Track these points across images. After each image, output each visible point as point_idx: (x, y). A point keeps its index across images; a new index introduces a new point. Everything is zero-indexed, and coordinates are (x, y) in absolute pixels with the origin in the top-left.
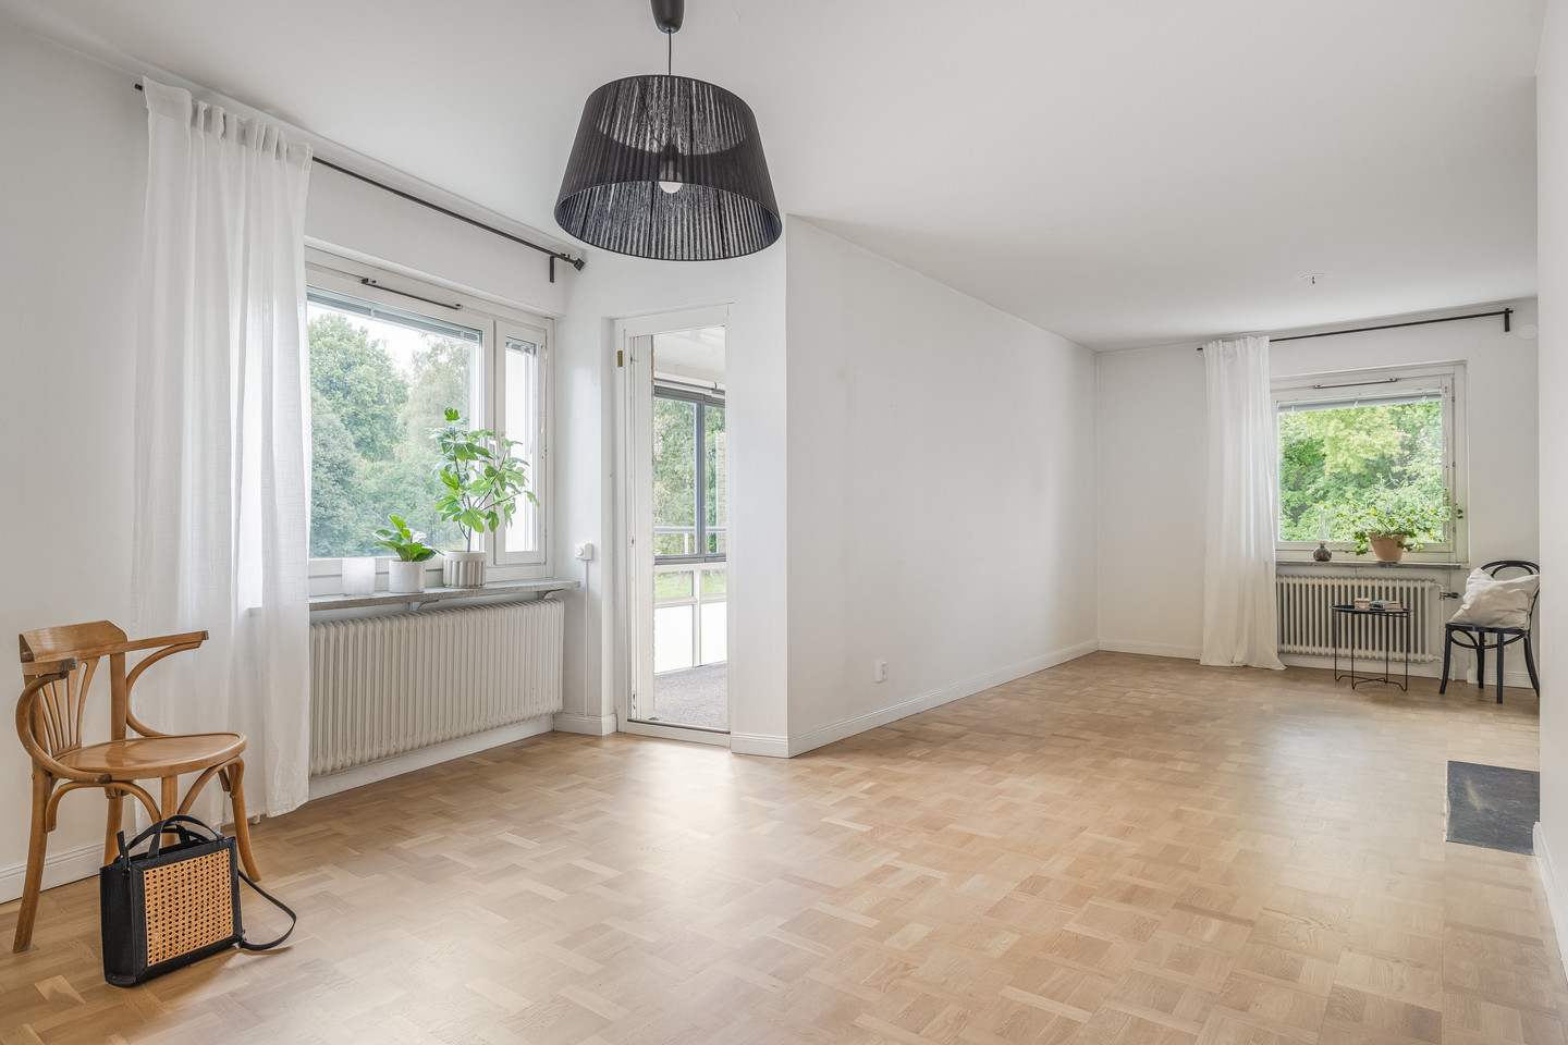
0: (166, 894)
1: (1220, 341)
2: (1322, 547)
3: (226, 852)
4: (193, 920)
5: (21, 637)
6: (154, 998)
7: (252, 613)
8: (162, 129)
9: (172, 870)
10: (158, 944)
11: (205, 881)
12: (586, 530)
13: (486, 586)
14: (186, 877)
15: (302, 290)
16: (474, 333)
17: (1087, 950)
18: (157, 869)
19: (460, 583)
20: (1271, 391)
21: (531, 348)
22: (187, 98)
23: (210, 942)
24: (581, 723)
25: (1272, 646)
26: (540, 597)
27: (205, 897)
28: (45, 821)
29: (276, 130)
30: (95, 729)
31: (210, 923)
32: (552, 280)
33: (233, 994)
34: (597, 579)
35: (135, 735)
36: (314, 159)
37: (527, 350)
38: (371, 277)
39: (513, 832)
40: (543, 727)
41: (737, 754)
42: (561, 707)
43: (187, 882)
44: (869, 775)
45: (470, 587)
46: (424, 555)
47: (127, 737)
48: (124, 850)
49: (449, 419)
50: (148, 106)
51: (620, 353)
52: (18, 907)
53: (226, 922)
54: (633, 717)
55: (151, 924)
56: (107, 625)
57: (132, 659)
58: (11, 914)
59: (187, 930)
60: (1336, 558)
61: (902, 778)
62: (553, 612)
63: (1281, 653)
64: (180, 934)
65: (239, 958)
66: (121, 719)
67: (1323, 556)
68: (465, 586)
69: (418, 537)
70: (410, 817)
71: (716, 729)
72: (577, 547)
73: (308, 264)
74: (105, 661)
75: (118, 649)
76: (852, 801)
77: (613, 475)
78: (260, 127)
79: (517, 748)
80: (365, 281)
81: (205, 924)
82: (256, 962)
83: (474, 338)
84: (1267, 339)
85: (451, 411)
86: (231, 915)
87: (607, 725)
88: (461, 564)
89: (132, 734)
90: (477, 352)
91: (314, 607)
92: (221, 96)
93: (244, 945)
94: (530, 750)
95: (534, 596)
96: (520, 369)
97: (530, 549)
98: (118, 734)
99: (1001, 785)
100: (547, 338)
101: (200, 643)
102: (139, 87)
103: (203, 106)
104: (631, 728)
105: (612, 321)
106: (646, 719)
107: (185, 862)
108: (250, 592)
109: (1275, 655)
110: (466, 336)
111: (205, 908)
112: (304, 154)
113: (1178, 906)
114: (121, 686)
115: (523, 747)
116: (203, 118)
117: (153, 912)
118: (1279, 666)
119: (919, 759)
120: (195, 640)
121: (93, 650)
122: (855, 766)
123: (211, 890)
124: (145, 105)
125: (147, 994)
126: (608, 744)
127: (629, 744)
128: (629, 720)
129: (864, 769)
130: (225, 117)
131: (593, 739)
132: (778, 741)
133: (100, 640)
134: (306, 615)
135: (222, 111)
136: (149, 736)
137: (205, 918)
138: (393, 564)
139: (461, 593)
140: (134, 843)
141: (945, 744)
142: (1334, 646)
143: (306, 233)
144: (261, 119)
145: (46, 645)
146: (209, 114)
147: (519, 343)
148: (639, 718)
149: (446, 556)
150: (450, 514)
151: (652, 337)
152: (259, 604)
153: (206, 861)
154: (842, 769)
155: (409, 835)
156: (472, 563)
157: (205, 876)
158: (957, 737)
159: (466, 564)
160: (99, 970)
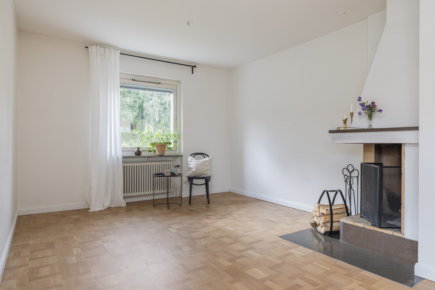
1: (98, 46)
2: (138, 149)
20: (120, 78)
25: (121, 194)
60: (143, 154)
63: (124, 197)
67: (138, 153)
84: (119, 52)
109: (122, 198)
118: (123, 203)
142: (153, 190)
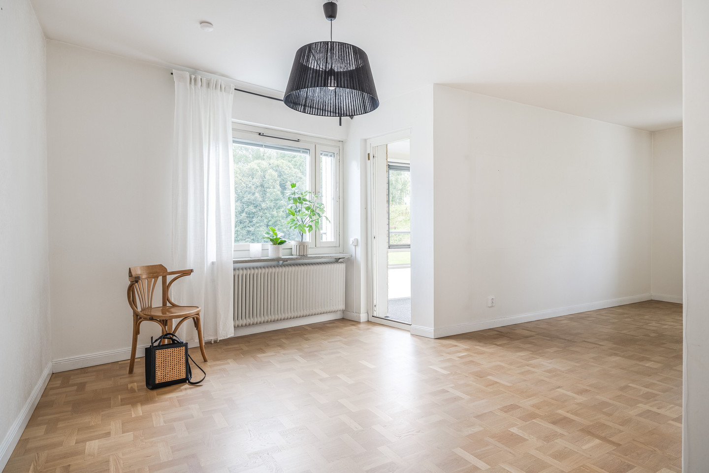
0: (163, 359)
3: (184, 348)
4: (171, 370)
5: (130, 268)
6: (156, 394)
7: (213, 263)
8: (180, 87)
9: (165, 351)
10: (160, 377)
11: (176, 357)
12: (355, 232)
13: (309, 256)
14: (169, 354)
15: (230, 139)
16: (306, 151)
17: (512, 440)
18: (160, 350)
19: (298, 254)
21: (333, 155)
22: (187, 75)
23: (177, 379)
24: (352, 316)
26: (337, 261)
27: (176, 362)
28: (137, 332)
29: (220, 81)
30: (157, 302)
31: (177, 372)
32: (340, 125)
33: (177, 397)
34: (359, 254)
35: (170, 305)
36: (235, 89)
37: (331, 156)
38: (262, 132)
39: (300, 356)
40: (338, 316)
41: (412, 335)
42: (344, 308)
43: (169, 356)
44: (467, 350)
45: (301, 256)
46: (282, 243)
47: (167, 305)
48: (152, 343)
49: (292, 187)
50: (175, 80)
51: (369, 154)
52: (129, 361)
53: (183, 372)
54: (375, 315)
55: (157, 369)
56: (161, 266)
57: (169, 278)
58: (127, 363)
59: (169, 373)
61: (482, 353)
62: (341, 267)
64: (167, 374)
65: (187, 386)
66: (165, 298)
68: (299, 255)
69: (280, 235)
70: (268, 345)
71: (404, 322)
72: (351, 240)
73: (233, 129)
74: (160, 278)
75: (164, 274)
76: (449, 360)
77: (366, 208)
78: (214, 81)
79: (324, 324)
80: (260, 134)
81: (175, 372)
82: (190, 388)
83: (307, 153)
85: (293, 184)
86: (185, 370)
87: (363, 317)
88: (298, 246)
89: (168, 304)
90: (307, 158)
91: (235, 262)
92: (199, 71)
93: (189, 382)
94: (328, 325)
95: (333, 260)
96: (327, 164)
97: (333, 240)
98: (164, 304)
99: (531, 362)
100: (340, 151)
101: (190, 273)
102: (172, 74)
103: (193, 77)
104: (373, 320)
105: (365, 140)
106: (383, 317)
107: (169, 349)
108: (211, 256)
110: (303, 152)
111: (176, 366)
112: (230, 88)
113: (582, 430)
114: (166, 288)
115: (326, 324)
116: (193, 81)
117: (158, 365)
119: (498, 345)
120: (188, 273)
121: (157, 274)
122: (462, 345)
123: (178, 360)
124: (174, 80)
125: (155, 392)
126: (361, 326)
127: (370, 326)
128: (373, 316)
129: (467, 347)
130: (201, 79)
131: (356, 322)
132: (429, 330)
133: (157, 271)
134: (232, 266)
135: (200, 77)
136: (174, 306)
137: (175, 370)
138: (270, 246)
139: (297, 258)
140: (156, 341)
141: (518, 340)
143: (232, 118)
144: (214, 77)
145: (137, 272)
146: (195, 80)
147: (327, 153)
148: (378, 316)
149: (292, 243)
150: (293, 226)
151: (387, 145)
152: (215, 260)
153: (176, 350)
154: (456, 346)
155: (264, 352)
156: (302, 246)
157: (176, 355)
158: (527, 337)
159: (300, 246)
160: (145, 383)
